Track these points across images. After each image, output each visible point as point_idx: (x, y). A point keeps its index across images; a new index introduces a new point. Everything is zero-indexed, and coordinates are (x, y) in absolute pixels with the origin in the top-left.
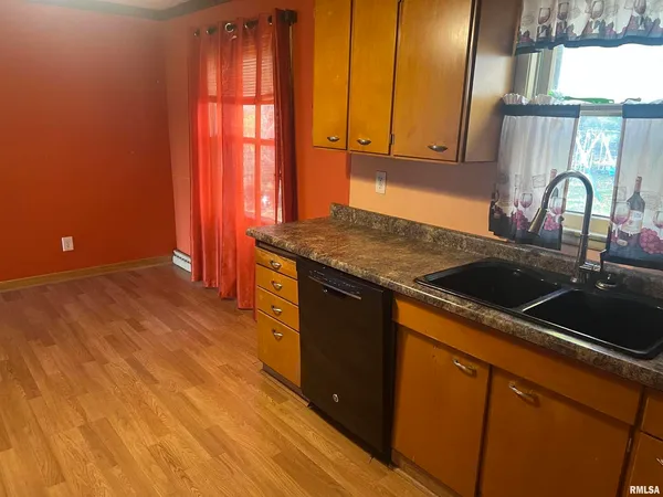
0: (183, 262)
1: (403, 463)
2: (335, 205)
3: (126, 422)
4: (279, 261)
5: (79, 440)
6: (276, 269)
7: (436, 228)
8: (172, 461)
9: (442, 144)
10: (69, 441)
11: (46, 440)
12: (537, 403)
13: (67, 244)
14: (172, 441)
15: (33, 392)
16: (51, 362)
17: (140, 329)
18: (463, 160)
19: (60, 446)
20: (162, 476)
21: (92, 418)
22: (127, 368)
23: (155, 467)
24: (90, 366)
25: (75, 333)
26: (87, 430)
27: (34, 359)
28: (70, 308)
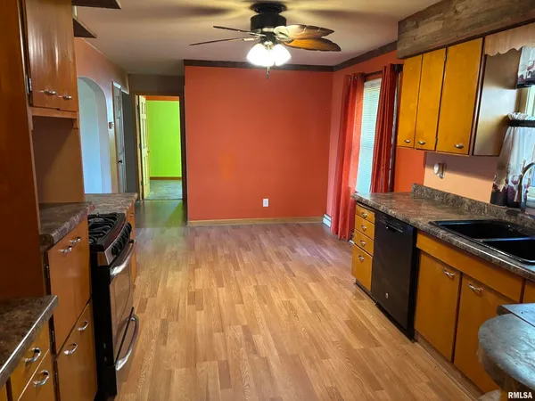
0: (328, 221)
1: (420, 339)
2: (415, 184)
3: (275, 289)
4: (366, 213)
5: (252, 291)
6: (365, 218)
7: (470, 200)
8: (292, 308)
9: (461, 144)
10: (249, 290)
11: (239, 288)
12: (480, 294)
13: (266, 203)
14: (295, 302)
15: (237, 268)
16: (247, 258)
17: (293, 251)
18: (473, 154)
19: (244, 291)
20: (286, 313)
21: (260, 284)
22: (282, 268)
23: (283, 309)
24: (265, 263)
25: (261, 248)
26: (256, 288)
27: (240, 254)
28: (261, 236)
